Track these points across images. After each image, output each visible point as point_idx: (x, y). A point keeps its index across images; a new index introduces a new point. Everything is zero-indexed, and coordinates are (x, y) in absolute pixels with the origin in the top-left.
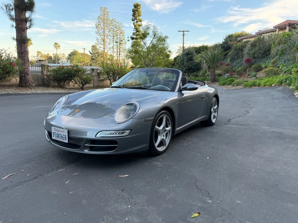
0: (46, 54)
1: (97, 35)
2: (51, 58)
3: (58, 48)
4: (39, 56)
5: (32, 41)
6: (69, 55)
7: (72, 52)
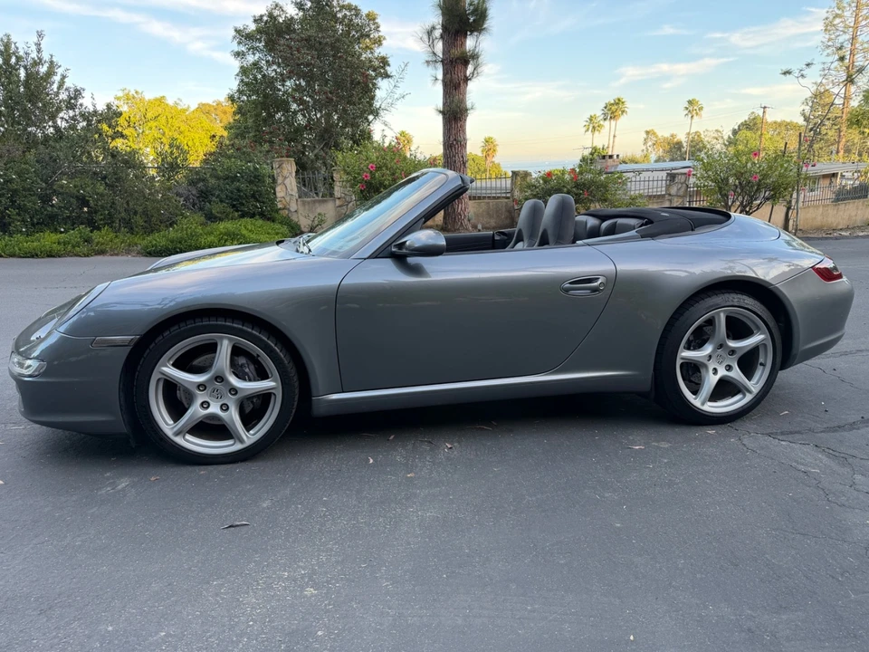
0: (667, 135)
1: (825, 53)
2: (679, 145)
3: (697, 114)
4: (650, 143)
5: (627, 104)
6: (735, 132)
7: (743, 121)
